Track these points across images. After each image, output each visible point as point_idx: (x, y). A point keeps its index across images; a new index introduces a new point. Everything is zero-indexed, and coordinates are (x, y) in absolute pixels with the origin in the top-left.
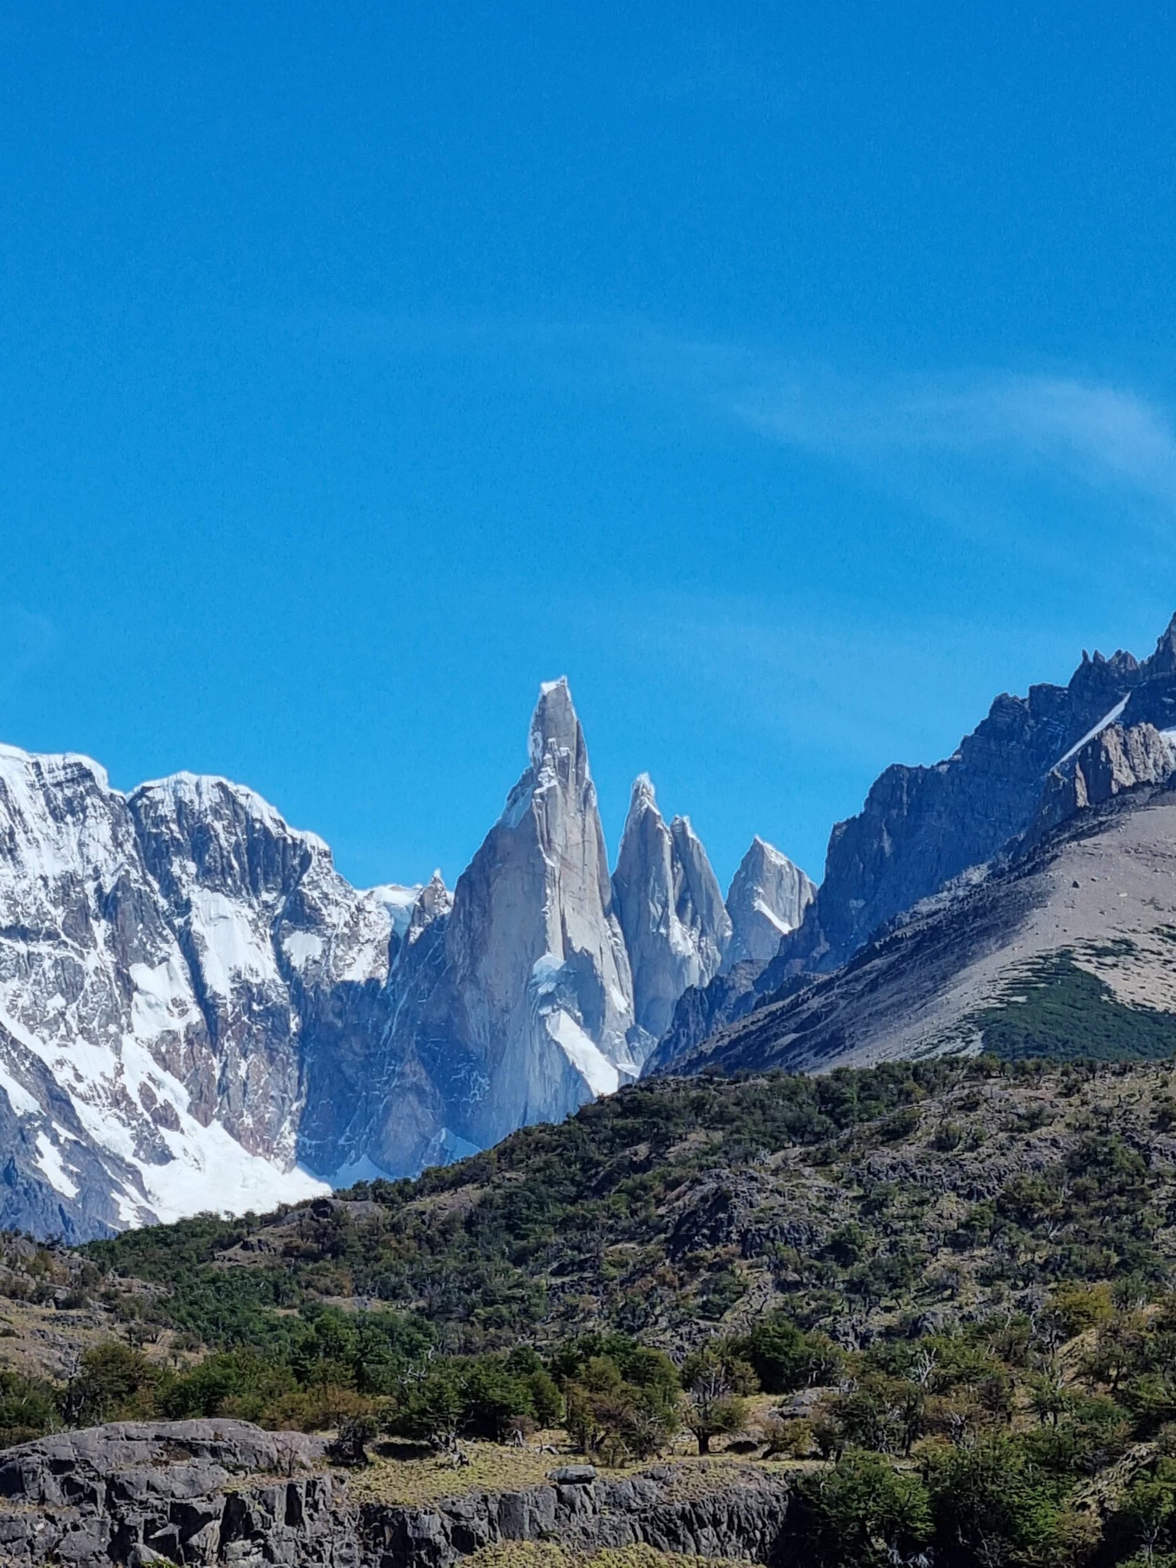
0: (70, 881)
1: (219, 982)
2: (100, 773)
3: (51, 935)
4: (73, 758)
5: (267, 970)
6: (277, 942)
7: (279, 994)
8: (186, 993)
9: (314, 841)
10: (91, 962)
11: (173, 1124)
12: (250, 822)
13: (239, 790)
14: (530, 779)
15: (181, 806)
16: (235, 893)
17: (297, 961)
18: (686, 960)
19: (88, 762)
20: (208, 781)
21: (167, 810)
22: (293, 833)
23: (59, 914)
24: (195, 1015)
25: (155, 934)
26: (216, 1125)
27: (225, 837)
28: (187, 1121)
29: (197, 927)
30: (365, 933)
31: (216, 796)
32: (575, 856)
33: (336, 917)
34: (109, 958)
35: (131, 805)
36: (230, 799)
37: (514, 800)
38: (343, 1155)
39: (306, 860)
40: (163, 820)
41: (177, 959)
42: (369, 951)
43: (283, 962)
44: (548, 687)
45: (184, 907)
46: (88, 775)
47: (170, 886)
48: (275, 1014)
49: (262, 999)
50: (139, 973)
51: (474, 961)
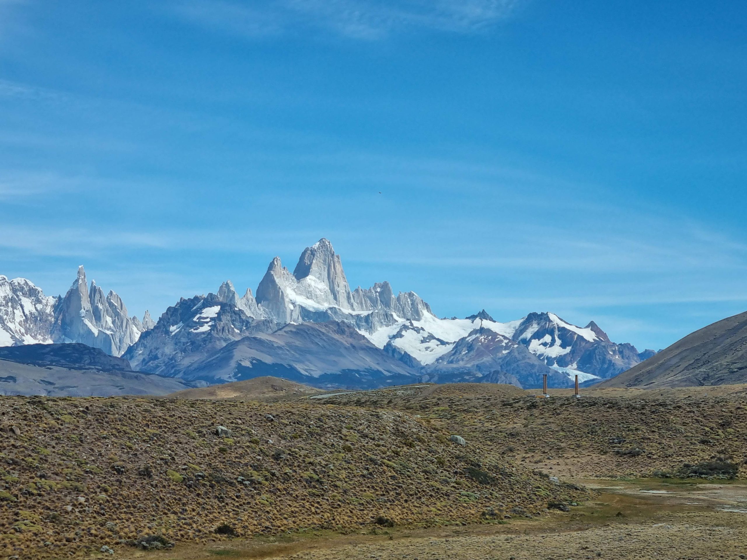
0: (5, 297)
1: (27, 312)
2: (6, 278)
3: (3, 306)
4: (3, 276)
5: (34, 311)
6: (35, 305)
7: (36, 314)
8: (22, 314)
9: (39, 289)
10: (9, 311)
11: (24, 336)
12: (29, 286)
13: (27, 281)
14: (77, 281)
15: (19, 283)
16: (28, 298)
17: (39, 309)
18: (101, 310)
19: (5, 277)
20: (23, 279)
21: (17, 284)
22: (36, 287)
23: (4, 302)
24: (24, 318)
25: (17, 305)
26: (29, 335)
27: (26, 289)
28: (25, 335)
29: (22, 303)
30: (49, 304)
31: (24, 282)
32: (84, 294)
33: (44, 301)
34: (12, 309)
35: (10, 283)
36: (26, 282)
37: (74, 284)
38: (47, 339)
39: (39, 292)
40: (16, 286)
41: (20, 309)
42: (50, 307)
43: (37, 310)
44: (80, 267)
45: (20, 300)
46: (5, 279)
47: (18, 296)
48: (36, 318)
49: (34, 315)
50: (15, 311)
51: (68, 309)
